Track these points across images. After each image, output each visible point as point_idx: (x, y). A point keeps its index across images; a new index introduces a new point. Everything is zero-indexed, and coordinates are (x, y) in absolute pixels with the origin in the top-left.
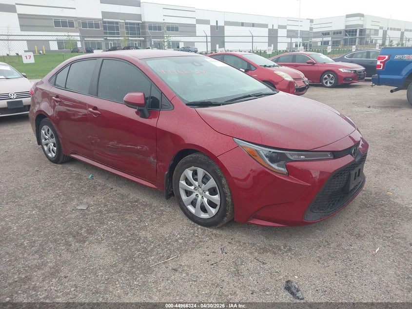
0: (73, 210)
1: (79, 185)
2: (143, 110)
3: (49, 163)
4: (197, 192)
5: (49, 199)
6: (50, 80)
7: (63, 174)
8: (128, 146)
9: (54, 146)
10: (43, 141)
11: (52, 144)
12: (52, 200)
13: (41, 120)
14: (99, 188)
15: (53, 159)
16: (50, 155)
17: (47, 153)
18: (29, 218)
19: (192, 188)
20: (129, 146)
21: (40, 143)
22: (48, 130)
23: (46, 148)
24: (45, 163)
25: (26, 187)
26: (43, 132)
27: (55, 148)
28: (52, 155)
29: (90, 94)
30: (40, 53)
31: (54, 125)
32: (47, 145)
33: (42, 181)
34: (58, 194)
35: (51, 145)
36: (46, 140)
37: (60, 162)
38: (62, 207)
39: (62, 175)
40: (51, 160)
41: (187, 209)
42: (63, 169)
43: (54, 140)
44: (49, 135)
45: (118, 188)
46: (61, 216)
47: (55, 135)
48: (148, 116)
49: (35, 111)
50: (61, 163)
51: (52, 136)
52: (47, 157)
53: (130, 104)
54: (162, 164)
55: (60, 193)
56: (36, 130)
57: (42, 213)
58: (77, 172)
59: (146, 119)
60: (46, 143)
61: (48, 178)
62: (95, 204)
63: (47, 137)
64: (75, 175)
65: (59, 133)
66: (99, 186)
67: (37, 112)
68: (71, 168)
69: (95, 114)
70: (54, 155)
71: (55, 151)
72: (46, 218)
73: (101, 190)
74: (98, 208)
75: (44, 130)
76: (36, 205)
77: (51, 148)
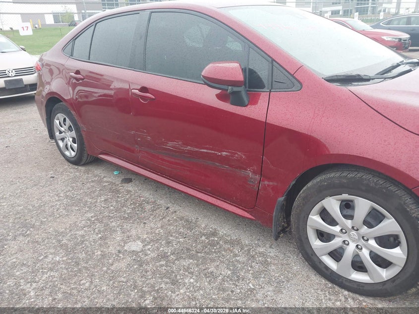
0: (119, 252)
1: (117, 201)
2: (239, 92)
3: (67, 166)
4: (345, 237)
5: (77, 230)
6: (64, 49)
7: (90, 182)
8: (203, 150)
9: (74, 141)
10: (57, 134)
11: (71, 139)
12: (83, 232)
13: (54, 106)
14: (148, 207)
15: (72, 159)
16: (67, 153)
17: (62, 150)
18: (51, 270)
19: (337, 229)
20: (205, 151)
21: (52, 136)
22: (65, 120)
23: (61, 144)
24: (62, 164)
25: (40, 206)
26: (57, 122)
27: (76, 145)
28: (71, 154)
29: (132, 66)
30: (36, 28)
31: (73, 113)
32: (63, 139)
33: (62, 195)
34: (89, 220)
35: (70, 142)
36: (61, 133)
37: (82, 163)
38: (100, 245)
39: (88, 184)
40: (68, 160)
41: (321, 262)
42: (88, 174)
43: (73, 134)
44: (66, 127)
45: (177, 208)
46: (103, 265)
47: (76, 127)
48: (247, 102)
49: (44, 94)
50: (84, 165)
51: (70, 129)
52: (64, 155)
53: (211, 82)
54: (271, 183)
55: (92, 217)
56: (47, 119)
57: (72, 258)
58: (110, 180)
59: (244, 108)
60: (61, 137)
61: (69, 191)
62: (152, 240)
63: (62, 129)
64: (107, 184)
65: (81, 125)
66: (148, 203)
67: (47, 94)
68: (98, 172)
69: (144, 98)
70: (73, 154)
71: (76, 149)
72: (80, 271)
73: (153, 211)
74: (158, 249)
75: (58, 119)
76: (59, 241)
77: (69, 144)
